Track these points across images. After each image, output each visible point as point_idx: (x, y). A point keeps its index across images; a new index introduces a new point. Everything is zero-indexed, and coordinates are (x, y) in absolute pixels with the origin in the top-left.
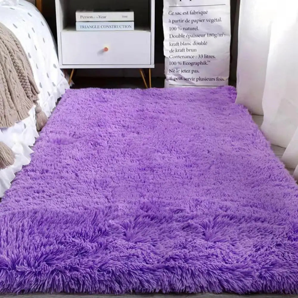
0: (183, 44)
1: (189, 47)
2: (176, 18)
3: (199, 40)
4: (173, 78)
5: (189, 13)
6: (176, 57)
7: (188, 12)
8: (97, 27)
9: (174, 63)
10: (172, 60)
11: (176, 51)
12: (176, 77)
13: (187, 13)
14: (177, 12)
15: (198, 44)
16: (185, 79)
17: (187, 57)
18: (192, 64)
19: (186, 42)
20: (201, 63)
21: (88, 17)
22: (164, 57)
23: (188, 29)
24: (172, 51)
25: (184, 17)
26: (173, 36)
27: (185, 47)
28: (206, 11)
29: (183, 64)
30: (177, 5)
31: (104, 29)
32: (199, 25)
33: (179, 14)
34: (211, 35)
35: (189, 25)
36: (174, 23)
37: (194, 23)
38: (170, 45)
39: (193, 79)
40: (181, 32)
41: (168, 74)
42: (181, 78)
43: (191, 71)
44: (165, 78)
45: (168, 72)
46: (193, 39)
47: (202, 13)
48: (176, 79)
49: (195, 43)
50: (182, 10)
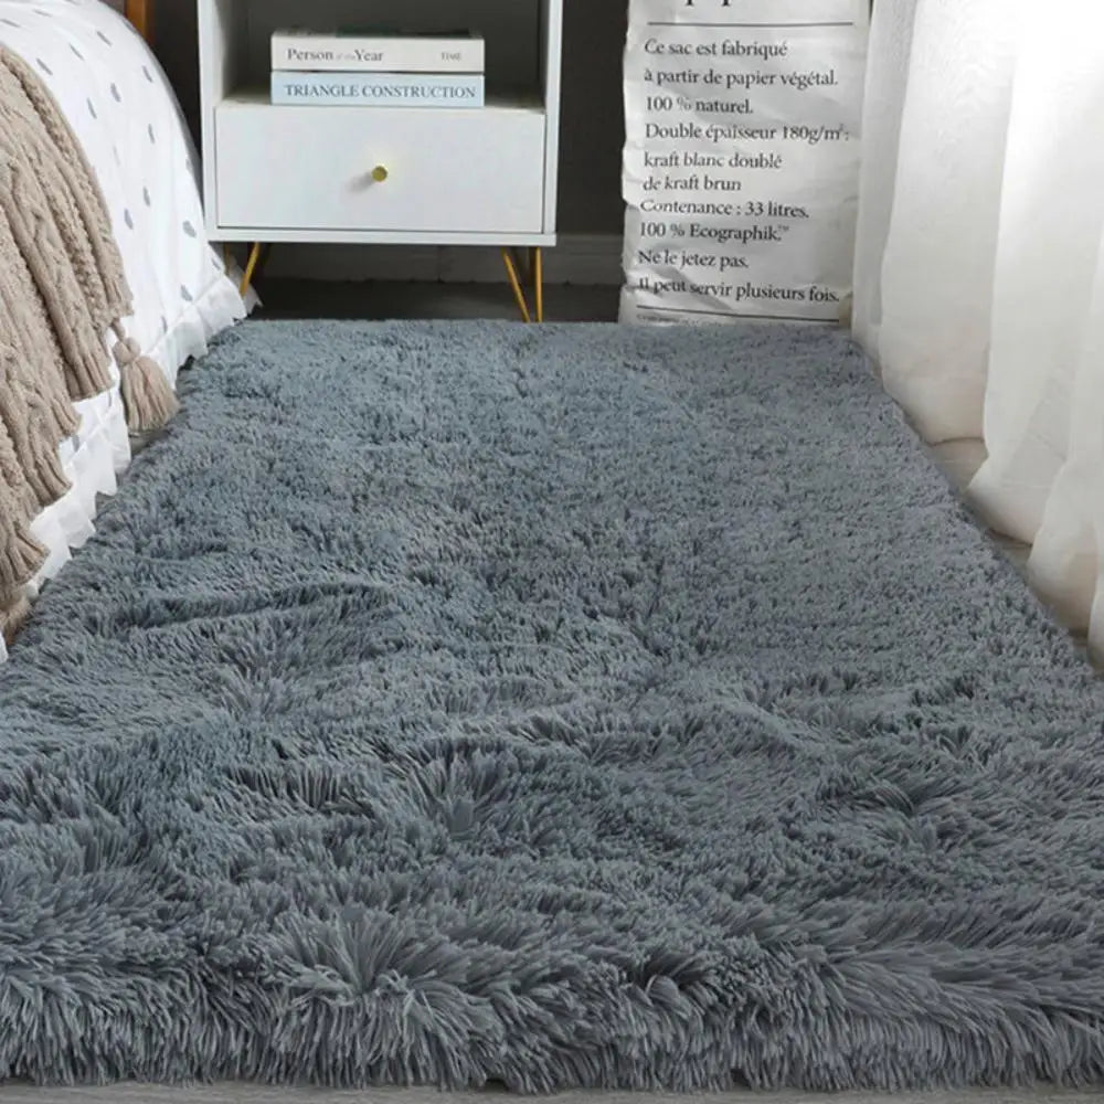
0: (695, 163)
1: (715, 174)
2: (673, 65)
3: (752, 147)
4: (651, 284)
5: (719, 49)
6: (663, 207)
7: (714, 46)
8: (347, 91)
9: (657, 230)
10: (648, 218)
11: (668, 185)
12: (664, 281)
13: (711, 50)
14: (675, 42)
15: (749, 162)
16: (696, 290)
17: (706, 209)
18: (721, 235)
19: (706, 156)
20: (755, 233)
21: (315, 57)
22: (624, 204)
23: (713, 107)
24: (651, 185)
25: (699, 65)
26: (658, 132)
27: (700, 172)
28: (780, 44)
29: (688, 232)
30: (678, 20)
31: (372, 100)
32: (756, 95)
33: (683, 51)
34: (797, 132)
35: (718, 94)
36: (664, 83)
37: (734, 86)
38: (647, 162)
39: (726, 291)
40: (688, 117)
41: (636, 269)
42: (681, 285)
43: (717, 261)
44: (621, 280)
45: (635, 262)
46: (730, 146)
47: (766, 52)
48: (664, 287)
49: (737, 161)
50: (692, 38)
